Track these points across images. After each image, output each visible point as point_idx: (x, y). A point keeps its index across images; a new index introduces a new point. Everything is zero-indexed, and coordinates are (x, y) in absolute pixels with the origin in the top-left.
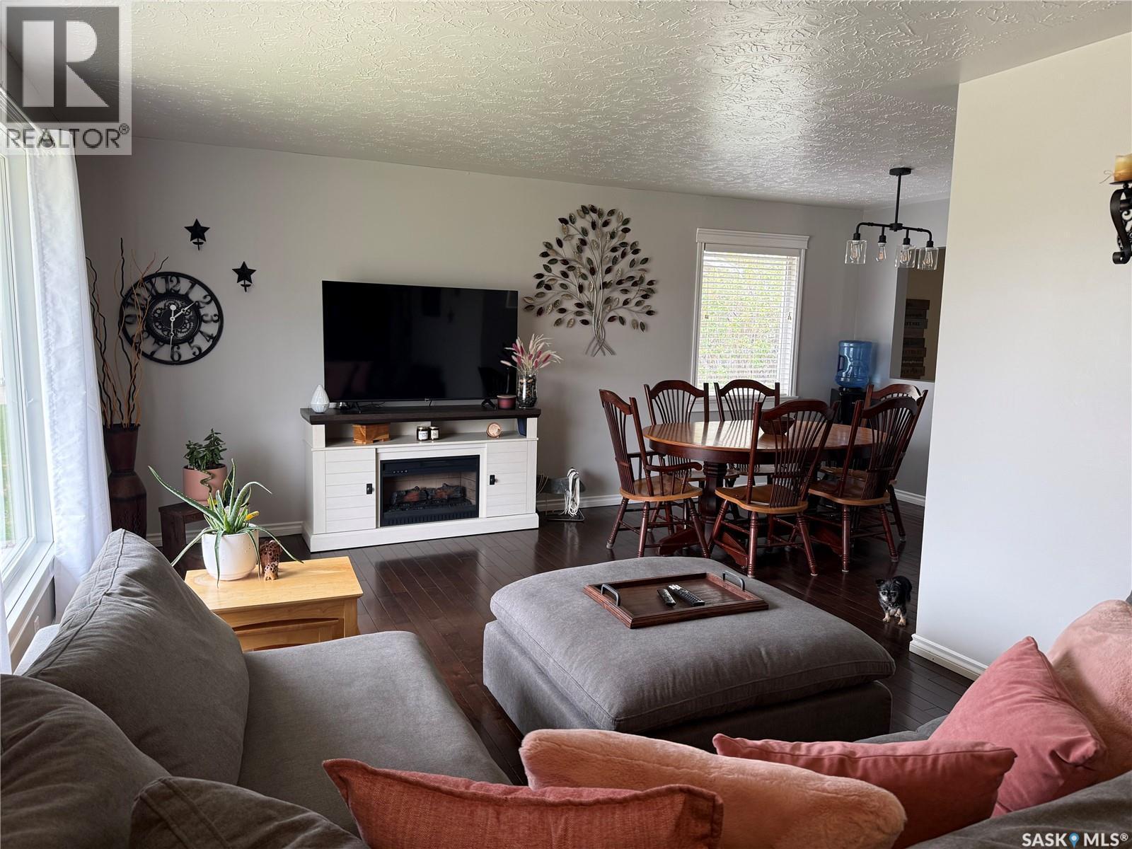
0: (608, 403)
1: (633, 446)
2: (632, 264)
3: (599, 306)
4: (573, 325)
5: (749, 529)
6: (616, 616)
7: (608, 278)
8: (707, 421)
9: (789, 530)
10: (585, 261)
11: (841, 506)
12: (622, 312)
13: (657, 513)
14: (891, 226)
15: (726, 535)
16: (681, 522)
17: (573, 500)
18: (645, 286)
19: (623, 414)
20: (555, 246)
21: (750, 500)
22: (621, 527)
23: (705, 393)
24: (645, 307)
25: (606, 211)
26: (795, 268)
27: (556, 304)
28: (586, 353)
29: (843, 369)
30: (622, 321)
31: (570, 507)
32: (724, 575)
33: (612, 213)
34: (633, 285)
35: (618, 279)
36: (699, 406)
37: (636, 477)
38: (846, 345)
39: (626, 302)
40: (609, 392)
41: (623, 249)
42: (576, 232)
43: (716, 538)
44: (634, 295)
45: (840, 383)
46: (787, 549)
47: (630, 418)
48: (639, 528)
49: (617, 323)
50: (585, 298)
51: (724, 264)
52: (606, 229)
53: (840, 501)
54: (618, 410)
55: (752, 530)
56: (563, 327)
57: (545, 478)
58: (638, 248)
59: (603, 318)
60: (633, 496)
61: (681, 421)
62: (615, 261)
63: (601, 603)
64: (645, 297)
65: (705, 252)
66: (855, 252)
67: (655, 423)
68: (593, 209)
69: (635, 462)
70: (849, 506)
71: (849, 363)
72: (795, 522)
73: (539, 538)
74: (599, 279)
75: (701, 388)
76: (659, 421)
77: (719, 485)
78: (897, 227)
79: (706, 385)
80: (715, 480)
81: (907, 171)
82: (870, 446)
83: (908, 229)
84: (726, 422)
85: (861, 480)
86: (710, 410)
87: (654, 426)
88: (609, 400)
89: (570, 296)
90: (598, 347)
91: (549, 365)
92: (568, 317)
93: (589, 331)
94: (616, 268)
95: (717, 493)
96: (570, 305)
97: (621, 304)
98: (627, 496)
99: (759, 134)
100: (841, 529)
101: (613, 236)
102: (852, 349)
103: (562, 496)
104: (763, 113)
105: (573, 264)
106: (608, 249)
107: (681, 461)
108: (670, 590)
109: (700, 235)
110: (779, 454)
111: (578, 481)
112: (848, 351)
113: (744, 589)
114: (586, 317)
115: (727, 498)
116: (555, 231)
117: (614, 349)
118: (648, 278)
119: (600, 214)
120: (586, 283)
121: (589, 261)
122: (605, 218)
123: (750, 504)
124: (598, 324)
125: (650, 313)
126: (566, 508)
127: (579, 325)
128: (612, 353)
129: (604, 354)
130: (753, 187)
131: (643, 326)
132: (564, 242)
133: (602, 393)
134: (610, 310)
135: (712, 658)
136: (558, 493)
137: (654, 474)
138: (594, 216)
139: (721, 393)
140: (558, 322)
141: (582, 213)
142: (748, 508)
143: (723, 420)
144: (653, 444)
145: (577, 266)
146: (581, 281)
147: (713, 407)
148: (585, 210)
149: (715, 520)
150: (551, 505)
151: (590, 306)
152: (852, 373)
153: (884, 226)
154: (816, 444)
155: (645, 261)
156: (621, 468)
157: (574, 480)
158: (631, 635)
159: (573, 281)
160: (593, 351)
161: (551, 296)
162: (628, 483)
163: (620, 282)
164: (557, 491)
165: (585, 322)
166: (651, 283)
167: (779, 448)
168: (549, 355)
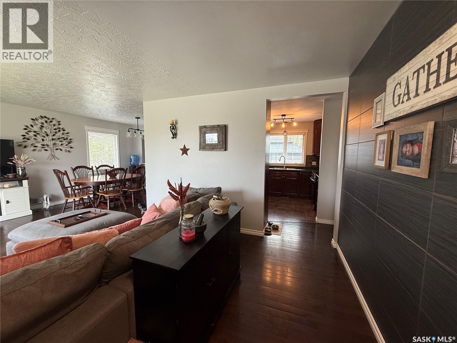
0: (56, 173)
1: (67, 184)
2: (63, 134)
3: (52, 146)
4: (40, 151)
5: (107, 201)
6: (59, 226)
7: (54, 137)
8: (93, 176)
9: (119, 200)
10: (44, 132)
11: (131, 192)
12: (61, 147)
13: (79, 202)
14: (137, 130)
15: (101, 203)
16: (87, 203)
17: (47, 204)
18: (68, 140)
19: (62, 176)
20: (30, 127)
21: (107, 193)
22: (66, 208)
23: (92, 169)
24: (69, 146)
25: (51, 118)
26: (116, 138)
27: (32, 145)
28: (48, 159)
29: (131, 162)
30: (61, 150)
31: (46, 206)
32: (95, 210)
33: (53, 119)
34: (64, 140)
35: (58, 138)
36: (90, 172)
37: (70, 193)
38: (131, 156)
39: (62, 145)
40: (57, 170)
41: (59, 129)
42: (39, 123)
43: (98, 205)
44: (65, 143)
45: (131, 165)
46: (119, 204)
47: (65, 177)
48: (72, 207)
49: (59, 150)
50: (45, 143)
51: (98, 136)
52: (51, 123)
53: (131, 190)
54: (60, 174)
55: (108, 201)
56: (36, 152)
57: (34, 199)
58: (65, 129)
59: (53, 149)
60: (69, 198)
61: (85, 176)
62: (56, 133)
63: (54, 225)
64: (69, 143)
65: (88, 132)
66: (129, 135)
67: (76, 178)
68: (45, 117)
69: (69, 189)
70: (133, 191)
71: (133, 160)
72: (120, 197)
73: (33, 217)
74: (50, 137)
75: (91, 167)
76: (77, 177)
77: (98, 191)
78: (139, 130)
79: (92, 167)
80: (97, 190)
81: (139, 118)
82: (136, 177)
83: (141, 130)
84: (99, 176)
85: (135, 185)
86: (94, 173)
87: (75, 179)
88: (57, 172)
89: (39, 142)
90: (52, 157)
91: (31, 163)
92: (38, 149)
93: (48, 153)
94: (57, 135)
95: (97, 193)
96: (39, 145)
97: (60, 145)
98: (67, 199)
99: (98, 104)
100: (132, 197)
101: (54, 125)
102: (133, 157)
103: (42, 203)
104: (97, 100)
105: (39, 133)
106: (53, 129)
107: (84, 186)
108: (78, 217)
109: (86, 128)
110: (113, 181)
111: (48, 198)
112: (132, 157)
113: (101, 212)
114: (46, 149)
115: (100, 194)
116: (29, 123)
117: (59, 158)
118: (69, 138)
119: (49, 119)
120: (45, 139)
121: (45, 132)
122: (51, 120)
123: (107, 194)
124: (51, 151)
125: (71, 148)
126: (44, 206)
127: (43, 151)
128: (58, 159)
129: (55, 160)
130: (101, 117)
131: (69, 151)
132: (33, 126)
133: (54, 170)
134: (56, 147)
135: (90, 228)
136: (40, 202)
137: (76, 191)
138: (46, 119)
139: (97, 168)
140: (34, 150)
141: (41, 118)
142: (106, 195)
143: (98, 175)
144: (75, 183)
145: (40, 133)
146: (43, 138)
147: (95, 173)
148: (42, 117)
149: (97, 201)
150: (37, 207)
151: (47, 145)
152: (134, 162)
153: (135, 129)
154: (123, 178)
155: (68, 133)
156: (64, 191)
157: (47, 198)
158: (64, 229)
159: (39, 138)
160: (50, 159)
161: (29, 142)
162: (67, 195)
163: (59, 139)
164: (39, 202)
165: (46, 150)
166: (71, 139)
167: (113, 180)
168: (31, 160)
